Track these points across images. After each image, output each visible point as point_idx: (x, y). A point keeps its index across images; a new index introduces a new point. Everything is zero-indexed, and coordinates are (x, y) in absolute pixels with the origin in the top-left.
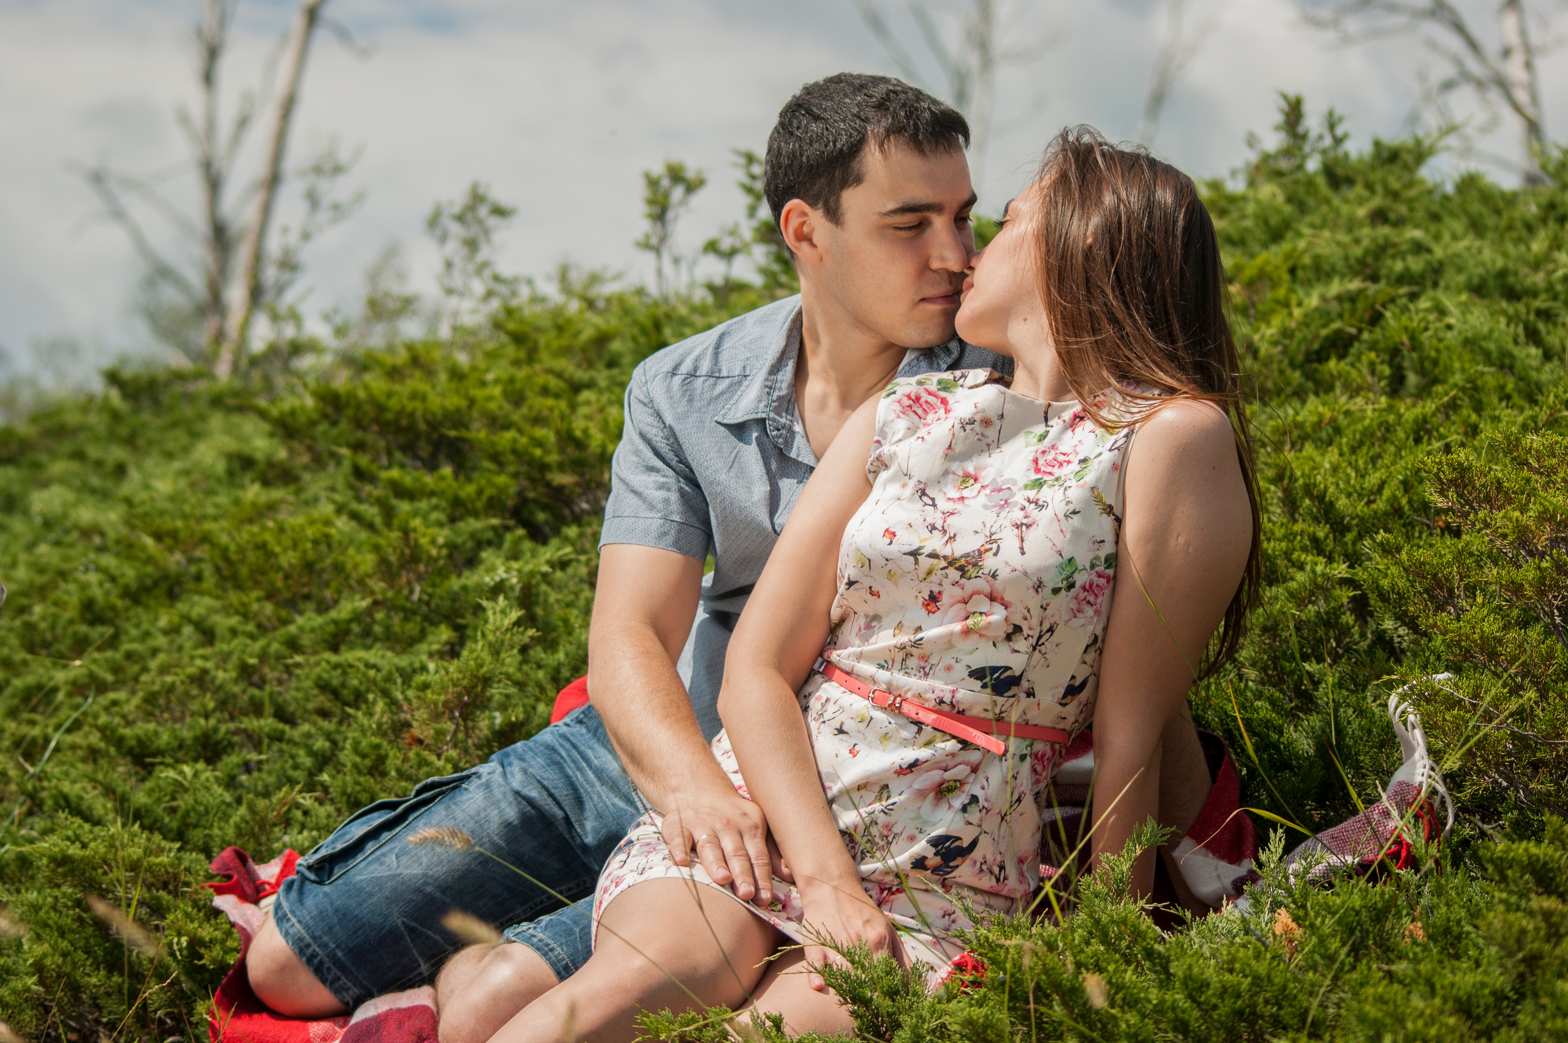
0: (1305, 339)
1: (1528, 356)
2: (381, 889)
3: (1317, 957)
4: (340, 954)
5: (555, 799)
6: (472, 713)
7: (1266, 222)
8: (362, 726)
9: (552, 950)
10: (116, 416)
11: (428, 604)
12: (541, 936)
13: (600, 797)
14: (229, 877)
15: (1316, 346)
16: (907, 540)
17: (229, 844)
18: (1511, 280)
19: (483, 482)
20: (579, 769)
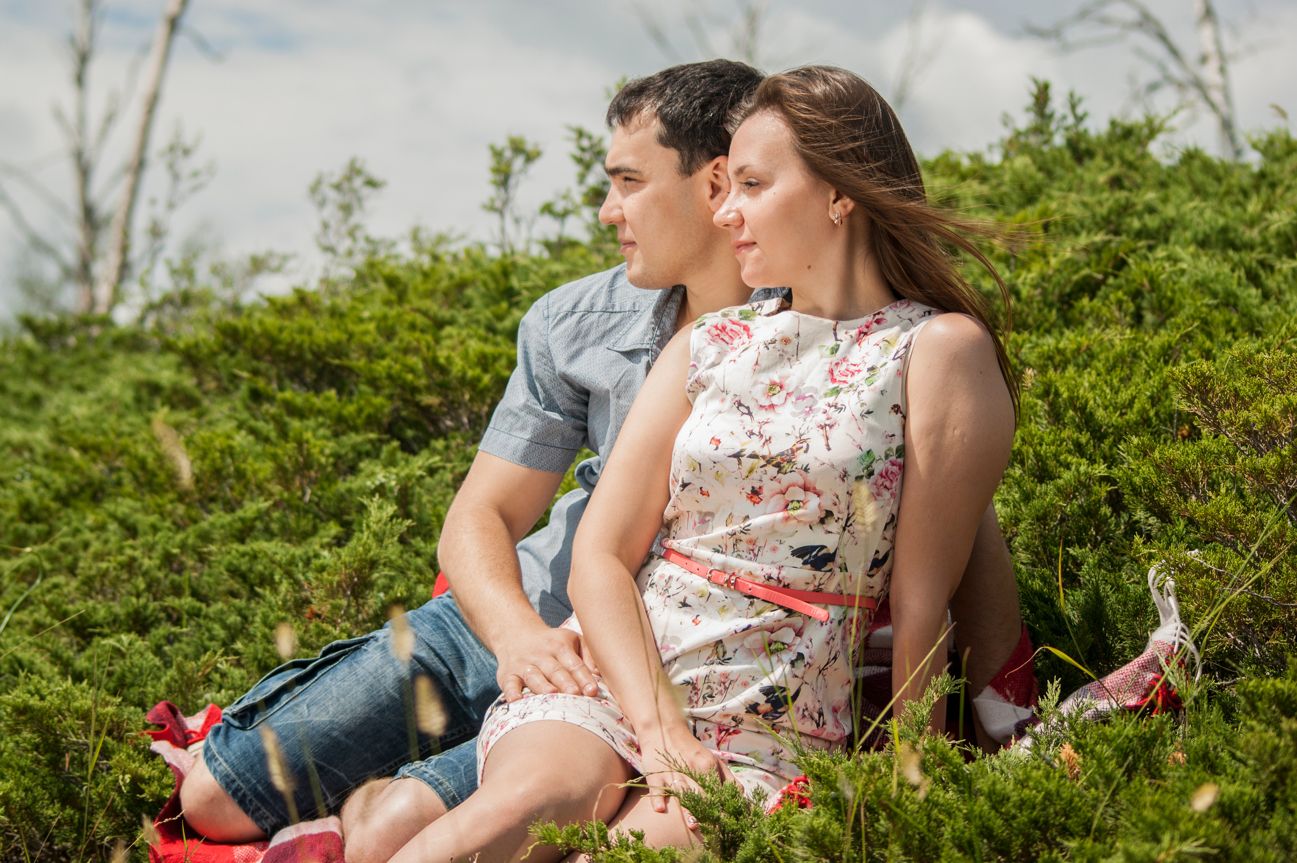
0: (1059, 283)
1: (1249, 296)
2: (294, 734)
3: (1097, 777)
4: (260, 788)
5: (441, 659)
6: (362, 592)
7: (1022, 187)
8: (270, 602)
9: (441, 784)
10: (30, 355)
11: (317, 504)
12: (432, 772)
13: (479, 657)
14: (162, 726)
15: (1068, 289)
16: (731, 445)
17: (161, 699)
18: (1232, 235)
19: (362, 402)
20: (461, 633)
